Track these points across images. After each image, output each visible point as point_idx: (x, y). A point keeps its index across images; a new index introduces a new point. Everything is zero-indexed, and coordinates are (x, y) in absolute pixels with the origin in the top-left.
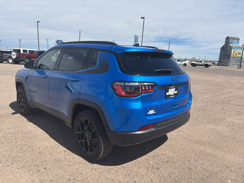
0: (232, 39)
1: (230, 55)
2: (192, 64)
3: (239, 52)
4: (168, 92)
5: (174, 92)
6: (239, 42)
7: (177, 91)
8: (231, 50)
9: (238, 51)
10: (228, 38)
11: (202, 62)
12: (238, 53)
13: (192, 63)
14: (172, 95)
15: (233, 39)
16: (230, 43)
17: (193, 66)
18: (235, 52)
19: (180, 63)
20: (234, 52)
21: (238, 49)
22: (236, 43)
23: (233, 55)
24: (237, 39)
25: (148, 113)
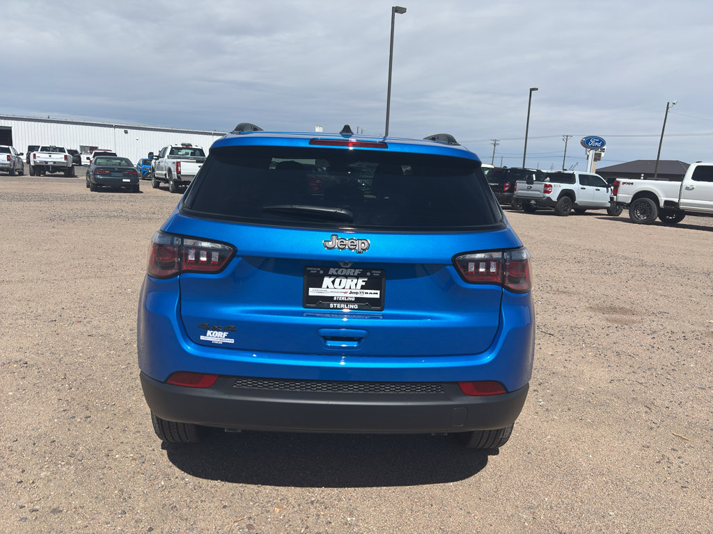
4: (321, 287)
5: (357, 293)
7: (378, 292)
14: (343, 299)
25: (202, 338)
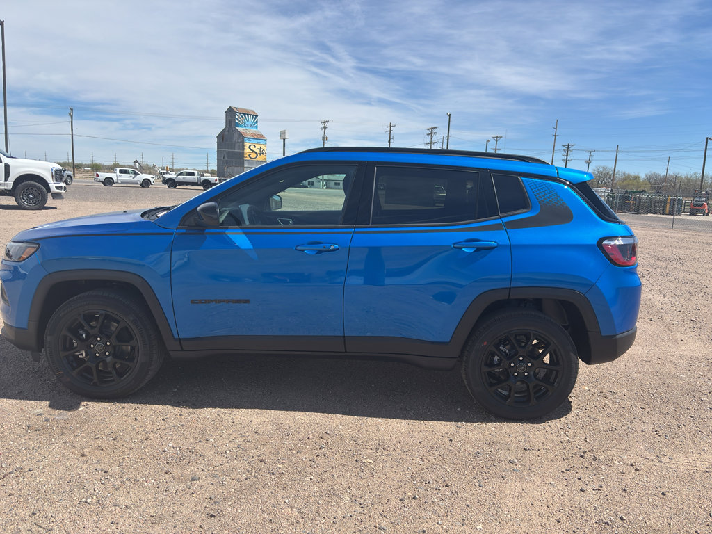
0: (240, 113)
1: (241, 155)
2: (166, 181)
3: (260, 149)
6: (257, 122)
8: (243, 143)
9: (258, 146)
10: (231, 112)
11: (192, 174)
12: (258, 151)
13: (165, 178)
15: (244, 114)
16: (238, 125)
17: (169, 188)
18: (252, 147)
19: (131, 179)
20: (249, 148)
21: (259, 141)
22: (251, 126)
23: (249, 155)
24: (253, 115)
